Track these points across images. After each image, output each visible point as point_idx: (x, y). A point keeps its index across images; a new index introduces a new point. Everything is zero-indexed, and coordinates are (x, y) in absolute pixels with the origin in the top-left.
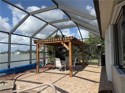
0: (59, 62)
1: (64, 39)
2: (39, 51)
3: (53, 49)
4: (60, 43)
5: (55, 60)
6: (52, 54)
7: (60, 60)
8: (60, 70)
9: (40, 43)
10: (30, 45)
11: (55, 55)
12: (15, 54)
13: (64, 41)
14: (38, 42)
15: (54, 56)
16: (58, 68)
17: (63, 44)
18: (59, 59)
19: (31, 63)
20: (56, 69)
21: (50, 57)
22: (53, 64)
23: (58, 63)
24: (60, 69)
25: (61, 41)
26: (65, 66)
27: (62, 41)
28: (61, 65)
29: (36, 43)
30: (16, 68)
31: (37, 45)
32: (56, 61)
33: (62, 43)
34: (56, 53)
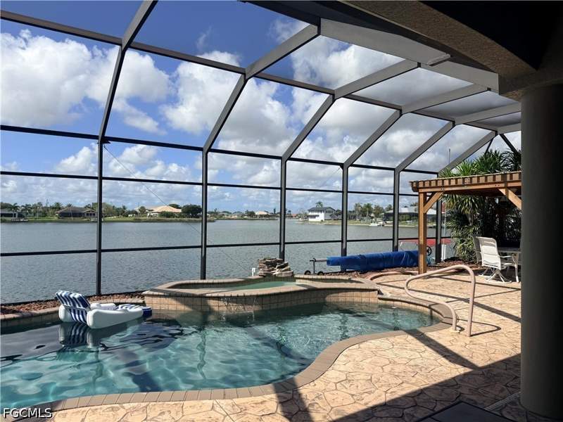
0: (494, 249)
1: (508, 179)
2: (425, 214)
3: (474, 207)
4: (497, 189)
5: (478, 243)
6: (468, 223)
7: (496, 244)
8: (497, 278)
9: (429, 190)
10: (394, 194)
11: (481, 228)
12: (310, 220)
13: (509, 185)
14: (424, 188)
15: (474, 231)
16: (489, 272)
17: (507, 192)
18: (493, 241)
19: (395, 248)
20: (482, 276)
21: (459, 237)
22: (470, 259)
23: (490, 253)
24: (498, 273)
25: (499, 183)
26: (516, 266)
27: (503, 185)
28: (498, 261)
29: (418, 191)
30: (362, 257)
31: (422, 196)
32: (483, 248)
33: (503, 191)
34: (485, 223)
